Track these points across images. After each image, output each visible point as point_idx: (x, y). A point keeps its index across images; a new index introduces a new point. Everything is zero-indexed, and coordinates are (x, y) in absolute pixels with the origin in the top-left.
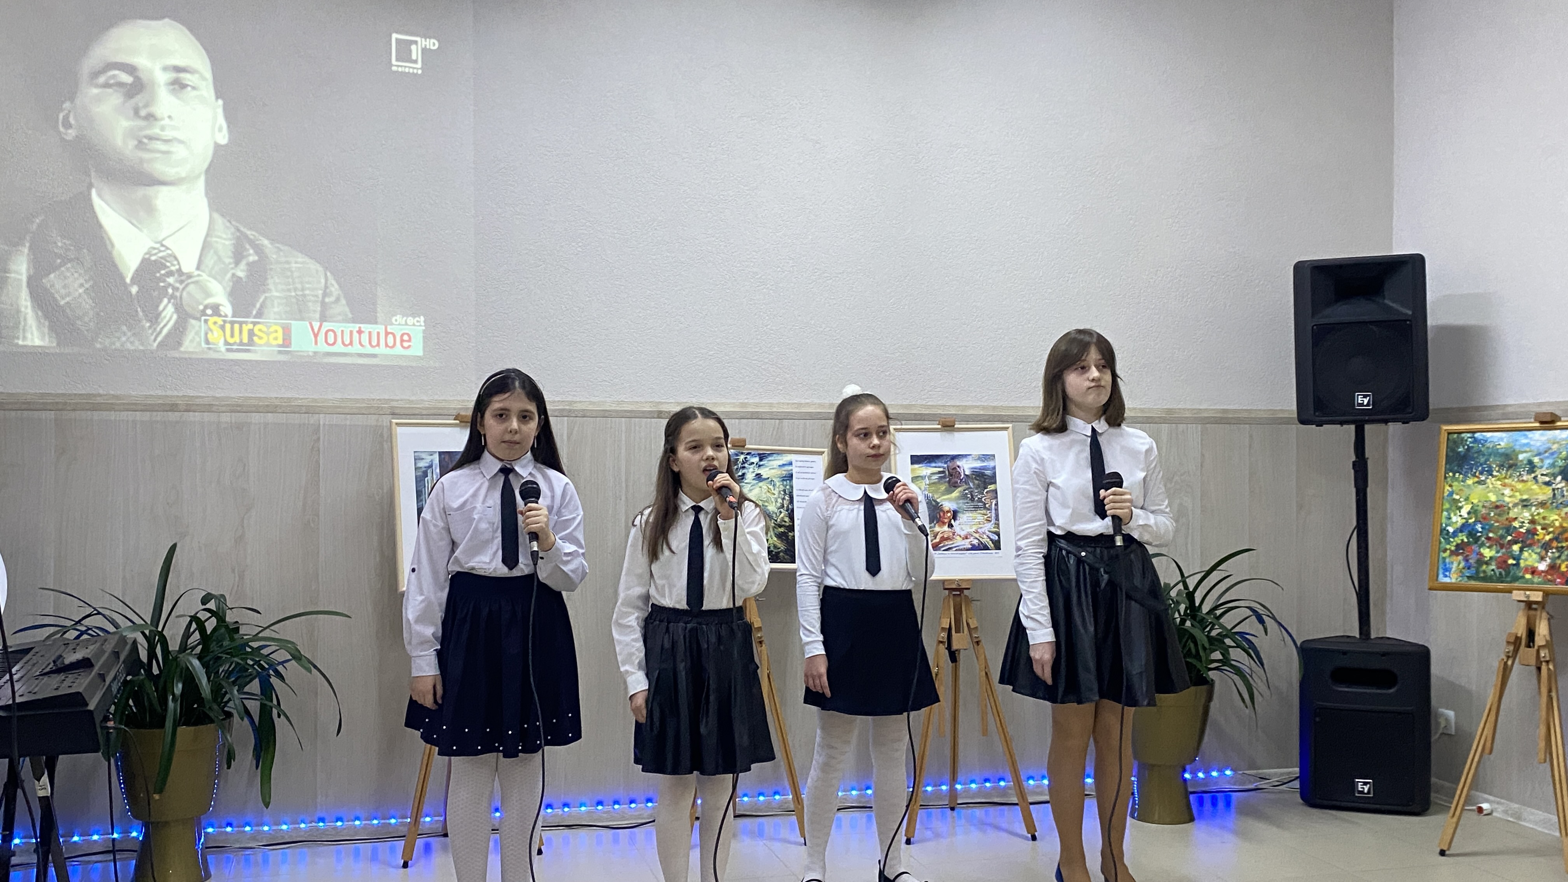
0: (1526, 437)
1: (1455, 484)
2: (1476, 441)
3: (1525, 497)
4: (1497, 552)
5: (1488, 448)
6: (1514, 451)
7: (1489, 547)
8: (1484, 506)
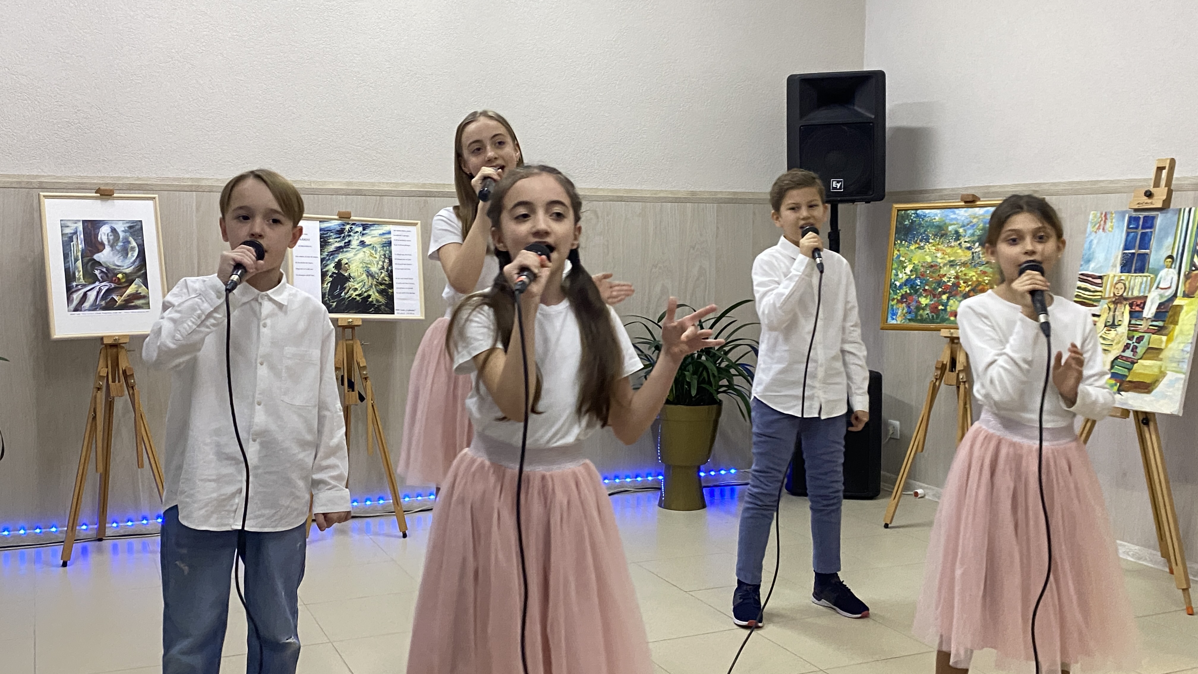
0: (955, 214)
1: (902, 249)
2: (918, 216)
3: (952, 259)
4: (931, 301)
5: (927, 221)
6: (945, 224)
7: (925, 297)
8: (922, 266)
